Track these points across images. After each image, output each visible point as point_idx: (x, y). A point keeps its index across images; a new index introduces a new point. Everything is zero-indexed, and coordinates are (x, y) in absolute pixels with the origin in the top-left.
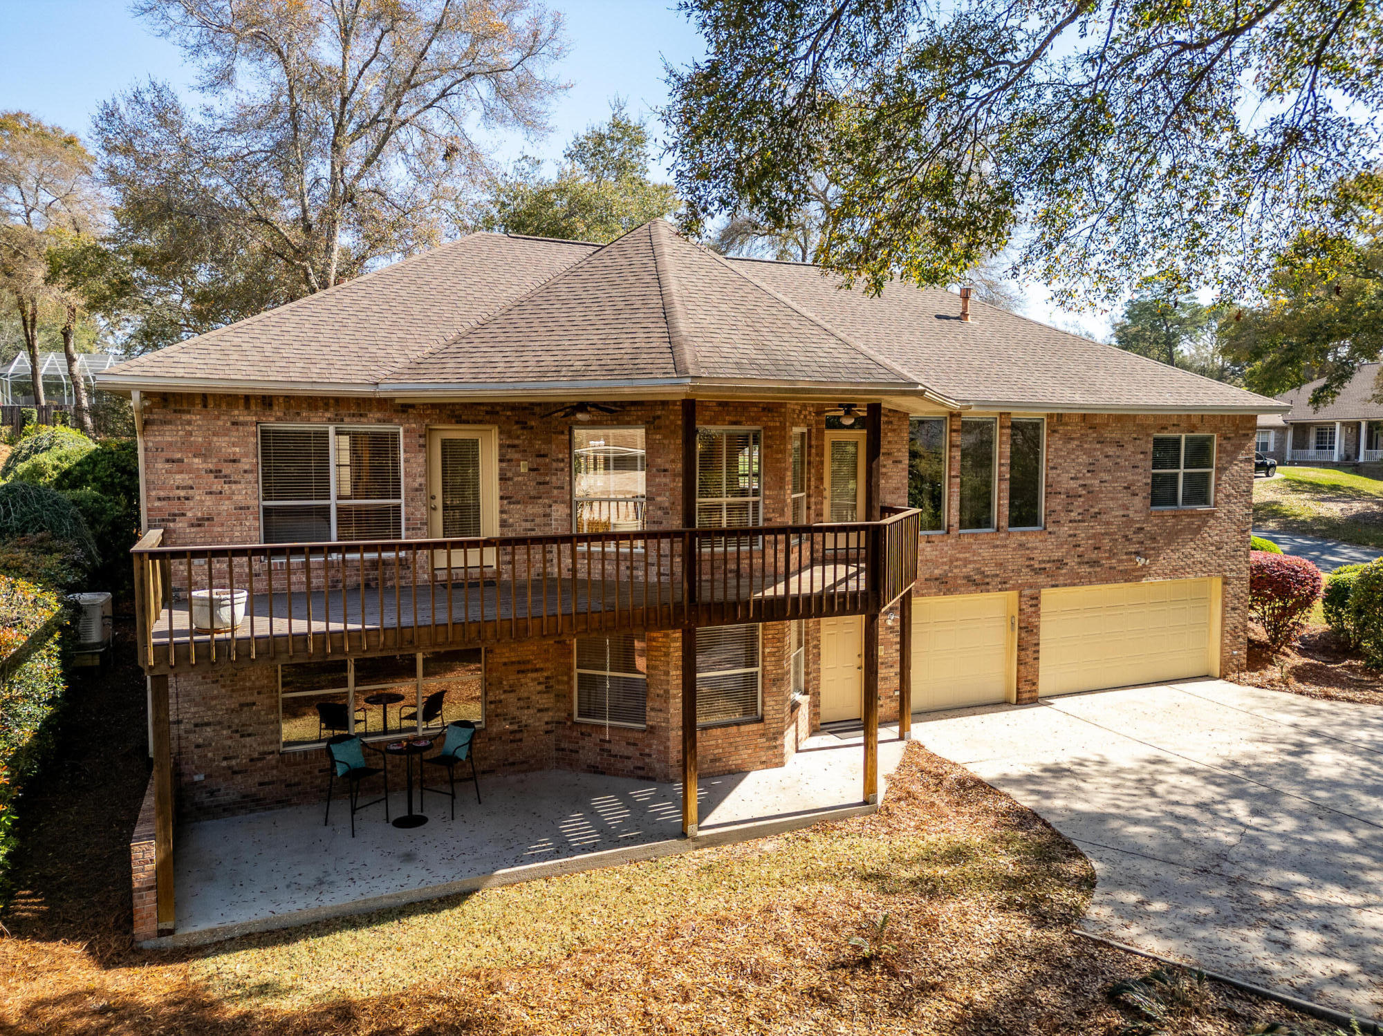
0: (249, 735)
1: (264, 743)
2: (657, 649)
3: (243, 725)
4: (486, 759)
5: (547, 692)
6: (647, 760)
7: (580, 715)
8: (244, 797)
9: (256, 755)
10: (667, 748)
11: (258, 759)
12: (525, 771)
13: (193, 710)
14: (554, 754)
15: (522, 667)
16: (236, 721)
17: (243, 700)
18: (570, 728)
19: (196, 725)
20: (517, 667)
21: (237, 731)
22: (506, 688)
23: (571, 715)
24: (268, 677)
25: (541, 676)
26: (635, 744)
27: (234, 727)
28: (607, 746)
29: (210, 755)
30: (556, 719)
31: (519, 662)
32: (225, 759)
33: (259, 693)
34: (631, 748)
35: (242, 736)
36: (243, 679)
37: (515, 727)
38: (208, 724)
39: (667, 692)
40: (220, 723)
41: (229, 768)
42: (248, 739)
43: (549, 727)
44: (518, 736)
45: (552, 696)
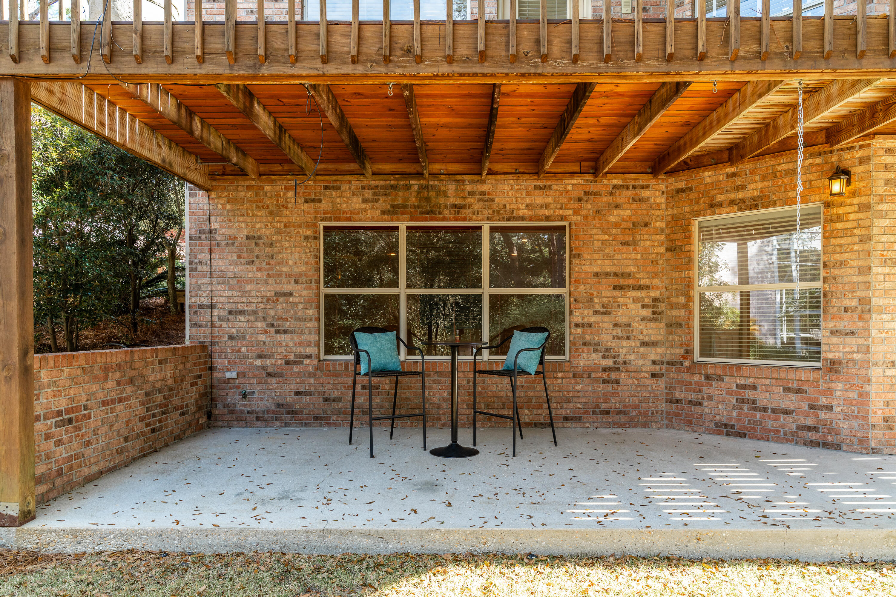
0: (285, 332)
1: (301, 344)
2: (846, 233)
3: (279, 319)
4: (569, 400)
5: (656, 320)
6: (823, 415)
7: (702, 355)
8: (279, 406)
9: (292, 357)
10: (864, 396)
11: (295, 362)
12: (623, 425)
13: (227, 294)
14: (663, 406)
15: (621, 282)
16: (272, 313)
17: (280, 288)
18: (689, 369)
19: (230, 312)
20: (613, 281)
21: (272, 325)
22: (598, 307)
23: (689, 352)
24: (306, 263)
25: (647, 296)
26: (799, 391)
27: (270, 320)
28: (749, 394)
29: (244, 349)
30: (667, 358)
31: (616, 275)
32: (260, 356)
33: (296, 282)
34: (793, 397)
35: (278, 332)
36: (280, 263)
37: (609, 363)
38: (241, 313)
39: (865, 301)
40: (254, 313)
41: (264, 368)
42: (284, 336)
43: (657, 369)
44: (614, 375)
45: (662, 325)
